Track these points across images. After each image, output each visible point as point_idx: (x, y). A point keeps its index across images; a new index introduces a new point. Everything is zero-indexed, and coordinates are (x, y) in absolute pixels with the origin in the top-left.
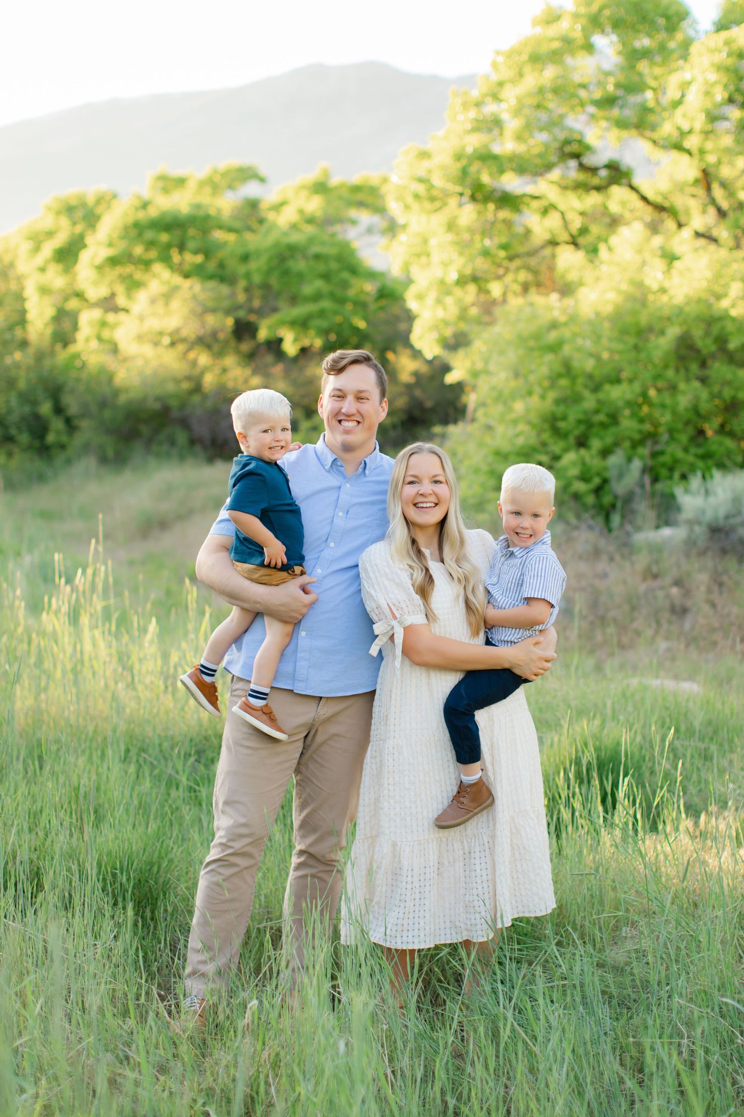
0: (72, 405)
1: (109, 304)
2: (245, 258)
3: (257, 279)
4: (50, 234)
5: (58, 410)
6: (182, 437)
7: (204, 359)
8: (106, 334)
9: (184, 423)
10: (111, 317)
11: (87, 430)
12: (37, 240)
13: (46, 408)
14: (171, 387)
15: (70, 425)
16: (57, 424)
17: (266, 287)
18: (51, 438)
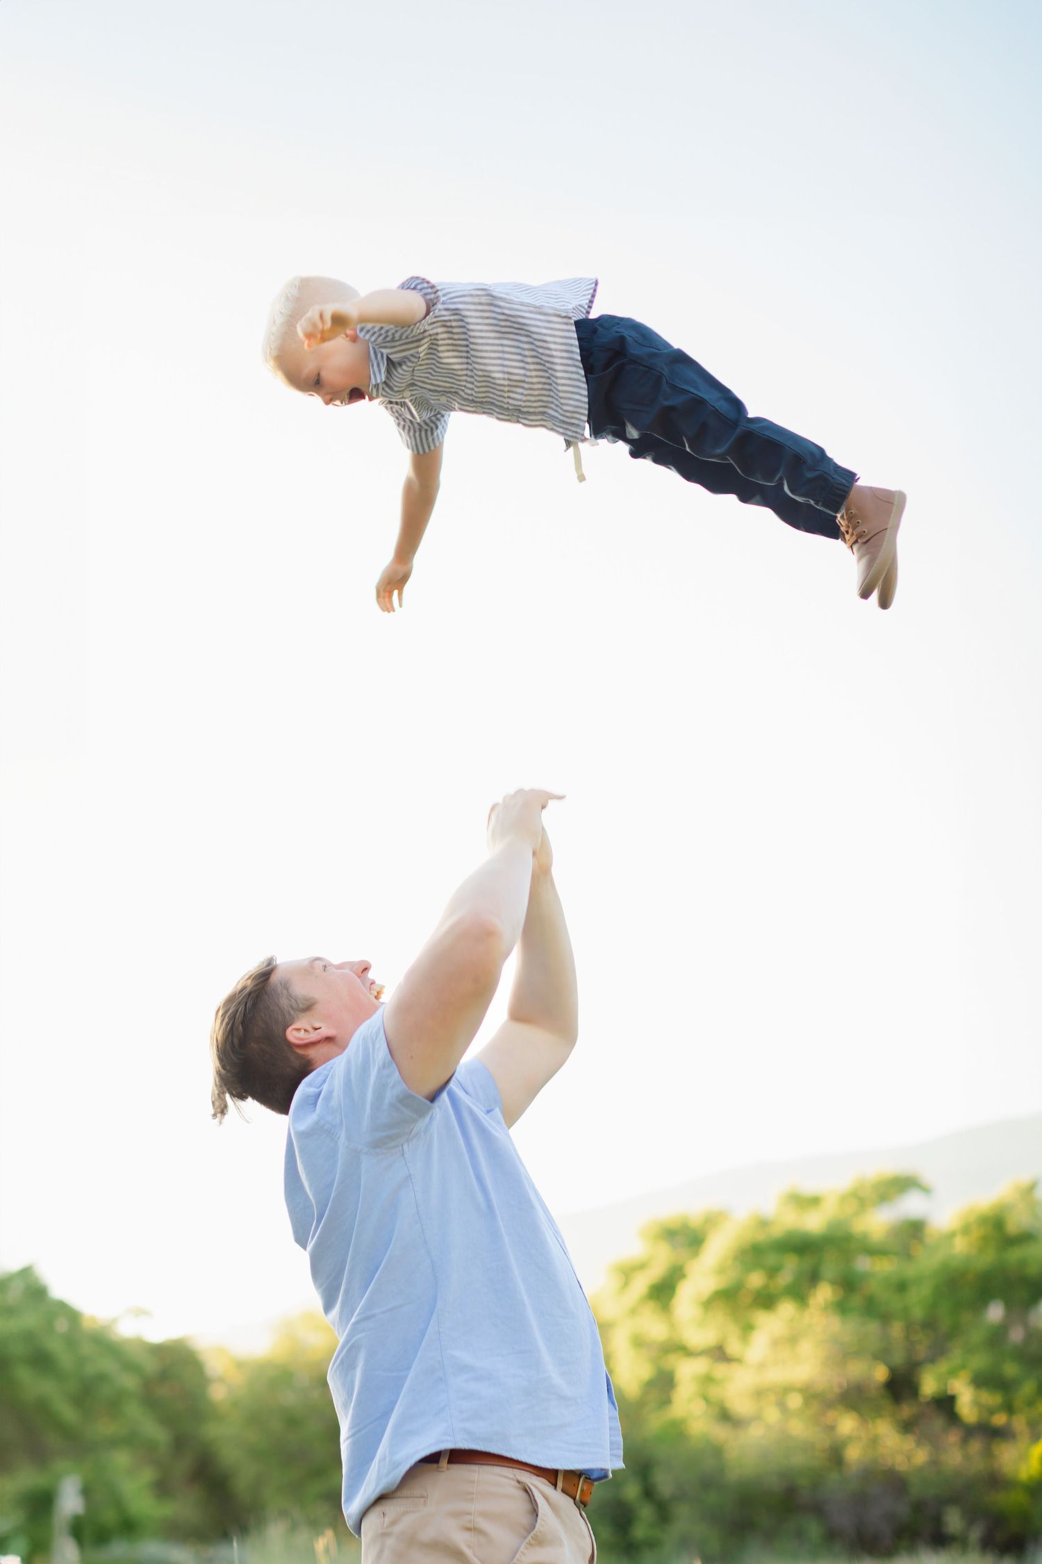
0: (665, 1484)
1: (719, 1354)
2: (902, 1287)
3: (918, 1313)
4: (641, 1266)
5: (649, 1493)
6: (814, 1529)
7: (847, 1424)
8: (714, 1392)
9: (818, 1509)
10: (721, 1370)
11: (685, 1519)
12: (627, 1273)
13: (632, 1491)
14: (798, 1460)
15: (664, 1514)
16: (646, 1513)
17: (929, 1324)
18: (640, 1532)
